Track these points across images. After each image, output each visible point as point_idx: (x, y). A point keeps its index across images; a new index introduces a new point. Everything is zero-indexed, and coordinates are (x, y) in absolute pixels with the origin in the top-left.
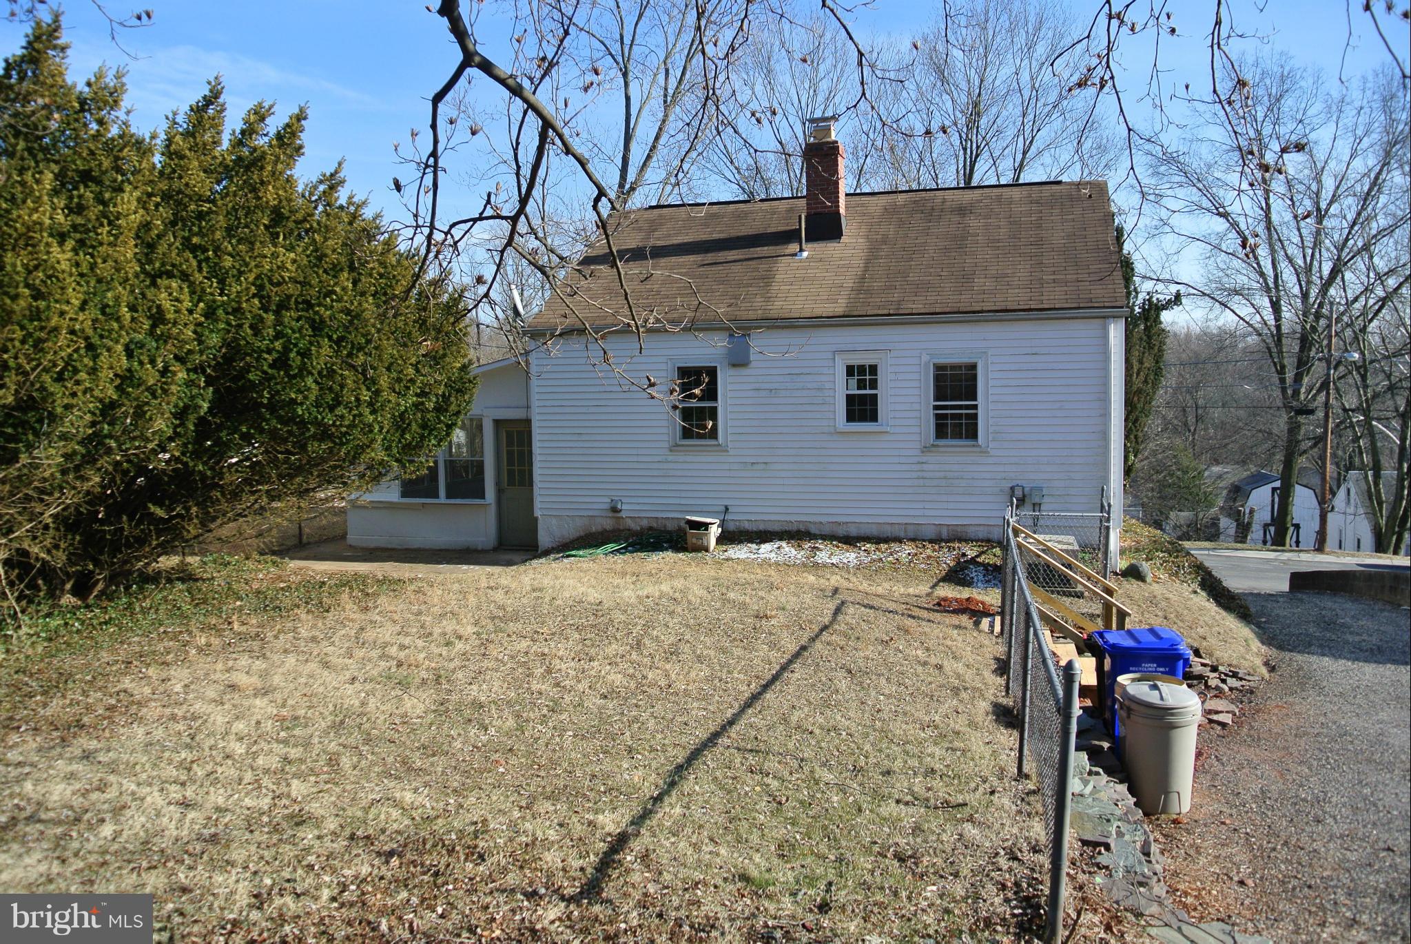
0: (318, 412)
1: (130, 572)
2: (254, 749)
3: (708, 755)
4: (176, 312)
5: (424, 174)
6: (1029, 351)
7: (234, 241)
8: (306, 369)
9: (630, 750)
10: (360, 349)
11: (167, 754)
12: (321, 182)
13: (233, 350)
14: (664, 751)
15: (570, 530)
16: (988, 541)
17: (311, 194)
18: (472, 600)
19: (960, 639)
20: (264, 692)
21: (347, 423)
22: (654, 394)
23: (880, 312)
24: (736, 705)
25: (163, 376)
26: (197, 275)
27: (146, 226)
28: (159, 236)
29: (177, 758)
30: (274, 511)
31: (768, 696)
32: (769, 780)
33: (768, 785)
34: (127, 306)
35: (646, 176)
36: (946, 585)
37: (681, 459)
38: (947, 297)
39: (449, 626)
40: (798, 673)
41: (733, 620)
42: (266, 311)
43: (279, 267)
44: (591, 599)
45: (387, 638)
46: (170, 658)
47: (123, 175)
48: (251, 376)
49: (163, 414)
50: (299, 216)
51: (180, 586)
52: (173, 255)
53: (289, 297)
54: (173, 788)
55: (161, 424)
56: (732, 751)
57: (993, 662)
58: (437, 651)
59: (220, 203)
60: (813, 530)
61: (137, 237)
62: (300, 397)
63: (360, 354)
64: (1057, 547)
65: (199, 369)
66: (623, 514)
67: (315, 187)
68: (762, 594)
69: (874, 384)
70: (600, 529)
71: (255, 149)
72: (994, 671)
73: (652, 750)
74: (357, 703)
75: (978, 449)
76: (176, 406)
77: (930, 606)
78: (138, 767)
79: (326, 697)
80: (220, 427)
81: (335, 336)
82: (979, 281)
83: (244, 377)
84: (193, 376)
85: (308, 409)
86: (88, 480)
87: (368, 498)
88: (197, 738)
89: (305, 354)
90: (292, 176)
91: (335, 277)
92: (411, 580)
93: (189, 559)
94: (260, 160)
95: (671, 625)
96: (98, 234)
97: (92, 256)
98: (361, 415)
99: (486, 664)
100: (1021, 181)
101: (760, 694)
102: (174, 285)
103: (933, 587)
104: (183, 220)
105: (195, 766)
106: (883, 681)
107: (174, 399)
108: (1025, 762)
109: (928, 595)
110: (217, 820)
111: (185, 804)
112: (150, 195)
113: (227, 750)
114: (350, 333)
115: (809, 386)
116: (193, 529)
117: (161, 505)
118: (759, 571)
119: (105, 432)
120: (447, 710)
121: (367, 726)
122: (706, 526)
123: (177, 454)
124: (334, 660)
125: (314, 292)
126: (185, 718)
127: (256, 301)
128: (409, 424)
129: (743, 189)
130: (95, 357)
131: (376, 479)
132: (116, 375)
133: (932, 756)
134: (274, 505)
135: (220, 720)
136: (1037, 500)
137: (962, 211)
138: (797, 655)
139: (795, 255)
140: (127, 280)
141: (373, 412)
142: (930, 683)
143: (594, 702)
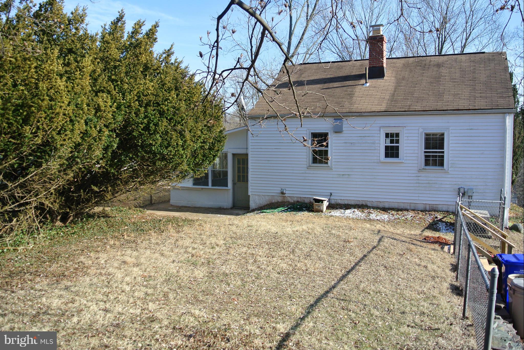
0: (161, 149)
1: (83, 213)
2: (134, 289)
3: (324, 301)
4: (105, 107)
5: (212, 50)
6: (468, 128)
7: (128, 78)
8: (157, 131)
9: (290, 297)
10: (179, 123)
11: (98, 289)
12: (164, 53)
13: (127, 122)
14: (305, 298)
15: (263, 201)
16: (448, 212)
17: (160, 58)
18: (223, 230)
19: (435, 255)
20: (137, 265)
21: (173, 154)
22: (306, 144)
23: (401, 110)
24: (336, 280)
25: (99, 133)
26: (114, 92)
27: (94, 71)
28: (99, 76)
29: (103, 291)
30: (141, 190)
31: (350, 276)
32: (350, 313)
33: (350, 315)
34: (86, 104)
35: (298, 51)
36: (428, 230)
37: (312, 172)
38: (431, 104)
39: (213, 240)
40: (363, 267)
41: (334, 242)
42: (141, 107)
43: (146, 89)
44: (273, 231)
45: (188, 244)
46: (99, 249)
47: (85, 50)
48: (134, 134)
49: (99, 149)
50: (155, 67)
51: (102, 219)
52: (104, 83)
53: (150, 101)
54: (102, 303)
55: (98, 153)
56: (334, 299)
57: (450, 266)
58: (208, 251)
59: (123, 62)
60: (369, 204)
61: (90, 76)
62: (154, 143)
63: (179, 125)
64: (480, 216)
65: (114, 130)
66: (286, 195)
67: (162, 55)
68: (346, 231)
69: (397, 142)
70: (276, 201)
71: (138, 40)
72: (451, 270)
73: (300, 297)
74: (175, 271)
75: (444, 171)
76: (104, 145)
77: (421, 240)
78: (87, 294)
79: (162, 268)
80: (121, 154)
81: (169, 118)
82: (446, 97)
83: (131, 134)
84: (111, 133)
85: (157, 148)
86: (69, 175)
87: (180, 185)
88: (110, 283)
89: (156, 125)
90: (152, 50)
91: (169, 93)
92: (197, 220)
93: (106, 209)
94: (139, 44)
95: (307, 243)
96: (75, 75)
97: (73, 84)
98: (178, 150)
99: (229, 257)
100: (464, 52)
101: (346, 275)
102: (105, 95)
103: (423, 231)
104: (108, 69)
105: (110, 295)
106: (400, 272)
107: (103, 142)
108: (466, 311)
109: (420, 235)
110: (119, 318)
111: (106, 311)
112: (96, 59)
113: (123, 289)
114: (175, 116)
115: (369, 141)
116: (109, 196)
117: (96, 186)
118: (345, 221)
119: (76, 155)
120: (213, 276)
121: (179, 281)
122: (322, 201)
123: (104, 165)
124: (165, 253)
125: (160, 99)
126: (105, 274)
127: (137, 102)
128: (198, 155)
129: (340, 56)
130: (73, 125)
131: (183, 177)
132: (81, 132)
133: (423, 306)
134: (142, 187)
135: (120, 276)
136: (470, 194)
137: (439, 65)
138: (362, 259)
139: (364, 85)
140: (86, 93)
141: (184, 149)
142: (422, 274)
143: (274, 275)
